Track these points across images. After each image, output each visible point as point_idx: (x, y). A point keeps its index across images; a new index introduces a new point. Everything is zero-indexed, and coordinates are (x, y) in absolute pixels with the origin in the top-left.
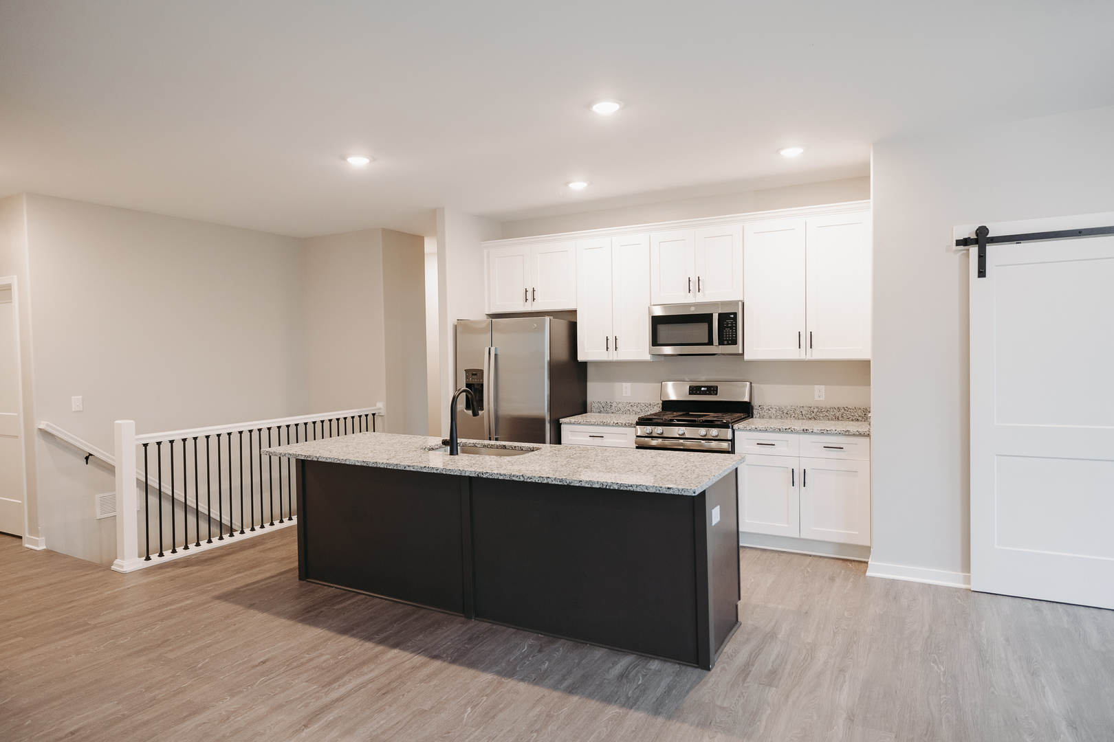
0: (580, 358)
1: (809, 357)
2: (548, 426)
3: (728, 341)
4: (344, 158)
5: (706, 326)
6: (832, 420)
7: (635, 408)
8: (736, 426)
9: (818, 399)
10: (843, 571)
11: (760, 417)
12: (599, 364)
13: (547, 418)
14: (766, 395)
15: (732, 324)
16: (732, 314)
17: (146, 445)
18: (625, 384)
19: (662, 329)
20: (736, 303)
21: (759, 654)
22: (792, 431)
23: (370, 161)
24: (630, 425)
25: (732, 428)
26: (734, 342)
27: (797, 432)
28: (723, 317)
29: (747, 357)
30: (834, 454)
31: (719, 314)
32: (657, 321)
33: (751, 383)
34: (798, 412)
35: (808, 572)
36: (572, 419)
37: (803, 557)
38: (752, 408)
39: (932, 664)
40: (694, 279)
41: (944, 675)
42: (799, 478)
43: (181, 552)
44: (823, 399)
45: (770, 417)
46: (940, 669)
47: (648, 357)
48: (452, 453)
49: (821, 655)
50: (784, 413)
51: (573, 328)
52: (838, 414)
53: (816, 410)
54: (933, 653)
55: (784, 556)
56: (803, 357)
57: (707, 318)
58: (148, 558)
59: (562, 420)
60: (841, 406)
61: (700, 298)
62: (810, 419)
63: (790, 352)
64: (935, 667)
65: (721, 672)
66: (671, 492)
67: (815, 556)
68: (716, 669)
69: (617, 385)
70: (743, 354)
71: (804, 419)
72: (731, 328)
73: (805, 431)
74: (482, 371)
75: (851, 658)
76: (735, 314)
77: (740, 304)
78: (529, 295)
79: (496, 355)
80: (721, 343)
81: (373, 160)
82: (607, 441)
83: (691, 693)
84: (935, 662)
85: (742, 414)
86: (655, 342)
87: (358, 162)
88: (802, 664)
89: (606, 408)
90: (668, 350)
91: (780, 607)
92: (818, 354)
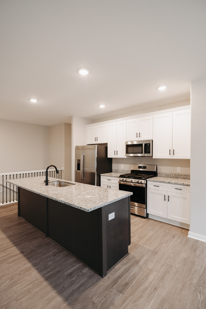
0: (108, 157)
1: (173, 158)
2: (96, 176)
3: (147, 152)
4: (29, 99)
5: (141, 147)
6: (183, 179)
7: (124, 172)
8: (147, 180)
9: (178, 172)
10: (179, 233)
11: (159, 177)
12: (115, 159)
13: (96, 173)
14: (162, 169)
15: (149, 147)
16: (148, 144)
17: (3, 176)
18: (122, 165)
19: (129, 148)
20: (150, 140)
21: (127, 272)
22: (165, 182)
23: (37, 101)
24: (118, 177)
25: (146, 180)
26: (149, 153)
27: (166, 183)
28: (146, 145)
29: (154, 157)
30: (179, 191)
31: (145, 144)
32: (128, 146)
33: (157, 166)
34: (171, 175)
35: (166, 232)
36: (103, 174)
37: (168, 225)
38: (157, 174)
39: (198, 294)
40: (138, 133)
41: (202, 303)
42: (167, 198)
43: (8, 203)
44: (180, 172)
45: (163, 177)
46: (201, 298)
47: (125, 157)
48: (46, 185)
49: (151, 277)
50: (168, 176)
51: (106, 148)
52: (184, 177)
53: (177, 175)
54: (201, 286)
55: (162, 224)
56: (171, 158)
57: (141, 145)
58: (3, 203)
59: (101, 175)
60: (186, 174)
61: (140, 139)
62: (175, 178)
63: (167, 156)
64: (199, 296)
65: (107, 279)
66: (81, 209)
67: (172, 225)
68: (106, 278)
69: (120, 165)
70: (152, 156)
71: (173, 178)
72: (148, 148)
73: (169, 183)
74: (80, 160)
75: (163, 282)
76: (150, 144)
77: (151, 141)
78: (96, 139)
79: (84, 156)
80: (145, 153)
81: (38, 101)
82: (112, 181)
83: (88, 290)
84: (200, 292)
85: (152, 175)
86: (127, 152)
87: (34, 101)
88: (141, 281)
89: (116, 172)
90: (131, 155)
91: (148, 247)
92: (176, 157)
